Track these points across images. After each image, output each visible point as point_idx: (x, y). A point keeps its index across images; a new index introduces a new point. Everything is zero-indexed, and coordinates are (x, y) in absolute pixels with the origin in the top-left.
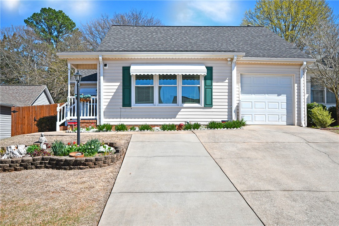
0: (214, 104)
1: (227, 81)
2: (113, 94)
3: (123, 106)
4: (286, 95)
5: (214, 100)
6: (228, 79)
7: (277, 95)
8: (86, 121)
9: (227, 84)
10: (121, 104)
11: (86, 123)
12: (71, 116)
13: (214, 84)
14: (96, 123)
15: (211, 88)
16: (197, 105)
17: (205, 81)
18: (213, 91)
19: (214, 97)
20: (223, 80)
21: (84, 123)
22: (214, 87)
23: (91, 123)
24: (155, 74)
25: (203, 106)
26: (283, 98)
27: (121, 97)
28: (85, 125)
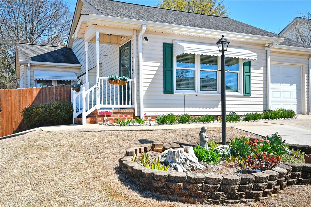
0: (252, 92)
1: (262, 68)
2: (152, 77)
3: (164, 93)
4: (296, 85)
5: (252, 89)
6: (263, 66)
7: (289, 84)
8: (122, 111)
9: (262, 72)
10: (162, 89)
11: (121, 113)
12: (101, 104)
13: (252, 71)
14: (134, 113)
15: (250, 76)
17: (244, 66)
18: (252, 78)
19: (252, 85)
20: (259, 67)
21: (119, 113)
22: (252, 74)
23: (127, 113)
25: (243, 94)
26: (294, 86)
27: (162, 81)
28: (120, 116)
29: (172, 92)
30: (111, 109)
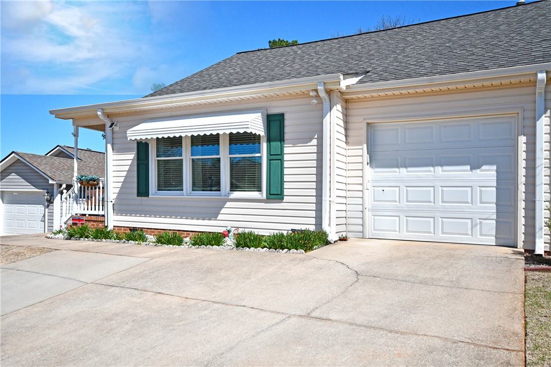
0: (286, 192)
1: (314, 142)
2: (125, 174)
3: (138, 195)
4: (494, 167)
5: (286, 185)
6: (316, 137)
7: (468, 167)
8: (93, 218)
9: (315, 149)
10: (136, 191)
11: (93, 221)
13: (286, 150)
15: (280, 160)
16: (255, 195)
17: (269, 143)
18: (286, 164)
19: (286, 178)
20: (306, 140)
21: (91, 221)
22: (286, 157)
23: (99, 221)
24: (186, 136)
25: (265, 196)
26: (489, 174)
27: (136, 179)
29: (146, 194)
30: (85, 215)
